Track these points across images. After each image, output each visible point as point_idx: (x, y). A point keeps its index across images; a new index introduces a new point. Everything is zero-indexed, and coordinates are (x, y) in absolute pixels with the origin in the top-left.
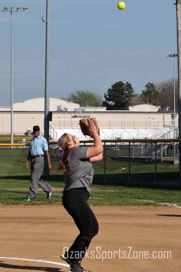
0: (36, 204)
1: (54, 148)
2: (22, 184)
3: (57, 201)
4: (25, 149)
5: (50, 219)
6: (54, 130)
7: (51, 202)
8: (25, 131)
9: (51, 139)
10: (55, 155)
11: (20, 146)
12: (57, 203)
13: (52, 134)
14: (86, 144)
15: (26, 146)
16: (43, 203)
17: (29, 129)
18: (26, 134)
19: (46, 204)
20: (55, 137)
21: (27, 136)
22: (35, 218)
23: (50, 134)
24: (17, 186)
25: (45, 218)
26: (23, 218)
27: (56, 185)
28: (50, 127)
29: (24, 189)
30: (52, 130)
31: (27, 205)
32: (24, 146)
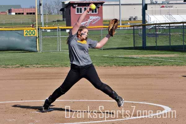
0: (138, 65)
1: (149, 28)
2: (128, 53)
3: (151, 63)
4: (129, 29)
5: (148, 75)
6: (148, 16)
7: (148, 64)
8: (129, 18)
9: (147, 22)
10: (150, 33)
11: (126, 27)
12: (152, 64)
13: (147, 19)
14: (171, 25)
15: (130, 27)
16: (142, 65)
17: (132, 16)
18: (130, 19)
19: (145, 65)
20: (149, 21)
21: (131, 20)
22: (137, 75)
23: (146, 19)
24: (125, 54)
25: (144, 75)
26: (129, 75)
27: (151, 53)
28: (146, 14)
29: (129, 56)
30: (147, 16)
31: (132, 66)
32: (129, 28)
